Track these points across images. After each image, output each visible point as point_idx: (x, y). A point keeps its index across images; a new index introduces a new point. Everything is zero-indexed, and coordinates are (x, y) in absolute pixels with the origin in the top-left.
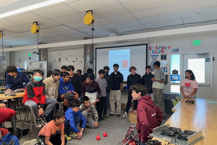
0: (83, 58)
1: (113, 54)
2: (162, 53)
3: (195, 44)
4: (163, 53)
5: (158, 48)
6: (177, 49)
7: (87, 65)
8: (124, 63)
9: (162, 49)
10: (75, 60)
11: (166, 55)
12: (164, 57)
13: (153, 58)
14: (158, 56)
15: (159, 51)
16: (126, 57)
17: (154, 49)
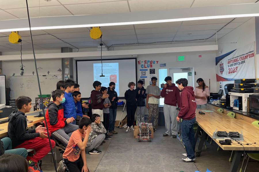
1: (98, 67)
2: (151, 67)
3: (180, 59)
4: (152, 67)
5: (147, 62)
6: (164, 64)
7: (65, 79)
8: (112, 78)
9: (150, 63)
10: (47, 74)
11: (154, 69)
12: (152, 71)
13: (142, 72)
14: (147, 70)
15: (148, 65)
16: (115, 72)
17: (143, 63)
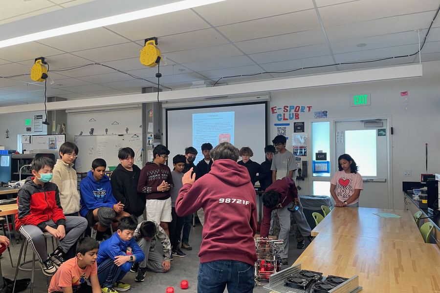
0: (141, 129)
1: (200, 120)
2: (296, 119)
3: (357, 102)
5: (288, 109)
6: (323, 112)
7: (148, 142)
8: (223, 139)
9: (295, 111)
10: (124, 132)
11: (303, 123)
12: (299, 126)
13: (278, 128)
14: (289, 124)
15: (290, 114)
16: (228, 128)
17: (281, 112)
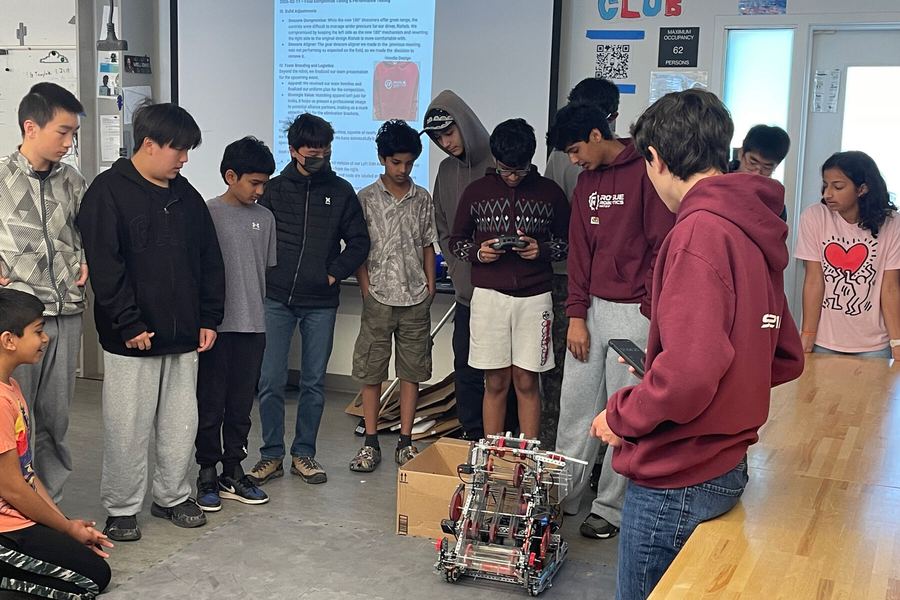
2: (669, 13)
4: (678, 12)
7: (100, 82)
8: (388, 84)
10: (10, 41)
11: (695, 31)
13: (600, 48)
14: (640, 35)
16: (410, 39)
